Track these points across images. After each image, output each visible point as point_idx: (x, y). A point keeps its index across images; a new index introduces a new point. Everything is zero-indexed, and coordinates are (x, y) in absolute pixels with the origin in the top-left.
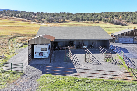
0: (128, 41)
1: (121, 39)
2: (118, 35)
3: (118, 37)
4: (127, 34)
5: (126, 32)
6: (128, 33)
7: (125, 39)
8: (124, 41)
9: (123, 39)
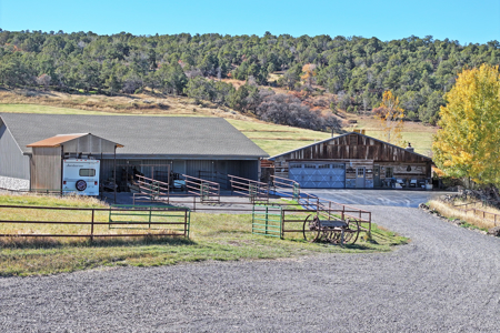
0: (324, 178)
1: (299, 171)
2: (289, 154)
3: (287, 165)
4: (321, 150)
5: (319, 145)
6: (325, 148)
7: (314, 172)
8: (310, 178)
9: (306, 171)
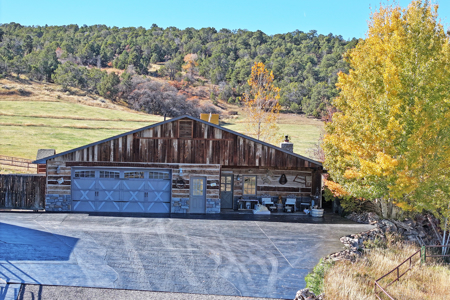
0: (134, 196)
1: (89, 183)
2: (72, 153)
3: (68, 171)
4: (129, 147)
5: (125, 136)
6: (136, 142)
7: (116, 184)
8: (109, 195)
9: (103, 184)
